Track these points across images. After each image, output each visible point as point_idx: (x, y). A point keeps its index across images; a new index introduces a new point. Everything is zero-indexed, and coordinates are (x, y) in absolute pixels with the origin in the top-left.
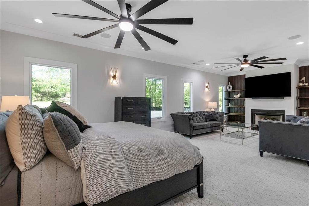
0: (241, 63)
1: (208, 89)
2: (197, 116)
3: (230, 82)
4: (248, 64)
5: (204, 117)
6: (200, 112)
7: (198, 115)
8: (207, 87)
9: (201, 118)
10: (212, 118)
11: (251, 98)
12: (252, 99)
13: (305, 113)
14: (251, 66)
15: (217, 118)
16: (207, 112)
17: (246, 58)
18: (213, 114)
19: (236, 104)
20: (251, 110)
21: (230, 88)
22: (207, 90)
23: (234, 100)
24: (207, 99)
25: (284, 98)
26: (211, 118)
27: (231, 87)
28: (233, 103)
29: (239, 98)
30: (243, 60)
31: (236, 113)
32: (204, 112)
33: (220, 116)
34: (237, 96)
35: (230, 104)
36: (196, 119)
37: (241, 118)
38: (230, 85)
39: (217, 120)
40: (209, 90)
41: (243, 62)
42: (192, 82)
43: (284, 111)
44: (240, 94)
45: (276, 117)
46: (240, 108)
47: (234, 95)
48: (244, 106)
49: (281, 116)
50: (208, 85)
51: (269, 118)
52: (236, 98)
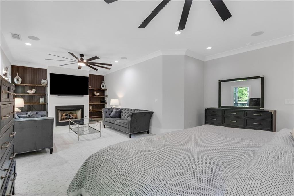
0: (78, 60)
3: (17, 73)
4: (84, 62)
11: (56, 95)
14: (86, 66)
17: (83, 58)
20: (56, 106)
21: (18, 80)
25: (83, 96)
29: (34, 94)
30: (80, 59)
34: (31, 92)
38: (18, 76)
41: (80, 60)
43: (83, 106)
44: (35, 89)
45: (73, 112)
46: (32, 105)
47: (27, 91)
48: (41, 103)
49: (80, 110)
50: (6, 72)
51: (68, 113)
52: (30, 94)
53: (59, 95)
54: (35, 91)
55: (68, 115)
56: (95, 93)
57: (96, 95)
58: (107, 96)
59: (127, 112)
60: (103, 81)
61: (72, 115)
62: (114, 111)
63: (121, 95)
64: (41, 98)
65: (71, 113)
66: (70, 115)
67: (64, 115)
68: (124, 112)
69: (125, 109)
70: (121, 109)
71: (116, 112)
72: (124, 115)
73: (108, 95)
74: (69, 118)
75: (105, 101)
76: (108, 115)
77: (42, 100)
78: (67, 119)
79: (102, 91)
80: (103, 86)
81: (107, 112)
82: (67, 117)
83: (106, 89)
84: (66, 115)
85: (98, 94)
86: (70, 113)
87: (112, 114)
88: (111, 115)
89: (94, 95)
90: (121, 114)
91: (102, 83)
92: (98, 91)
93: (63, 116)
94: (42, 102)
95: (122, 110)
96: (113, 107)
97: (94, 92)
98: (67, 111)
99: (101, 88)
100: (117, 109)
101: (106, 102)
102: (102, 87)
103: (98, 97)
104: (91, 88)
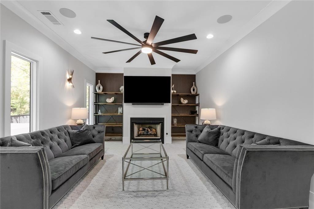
0: (140, 44)
1: (71, 84)
2: (52, 139)
3: (99, 81)
5: (68, 138)
6: (59, 129)
7: (56, 137)
8: (70, 80)
9: (62, 141)
10: (86, 139)
11: (131, 104)
12: (133, 104)
13: (175, 120)
15: (93, 137)
16: (72, 127)
18: (86, 130)
19: (107, 111)
20: (131, 118)
21: (99, 88)
22: (68, 85)
23: (106, 105)
24: (69, 103)
25: (163, 105)
26: (84, 139)
27: (101, 87)
28: (103, 109)
29: (113, 103)
31: (107, 123)
32: (66, 127)
33: (99, 132)
34: (110, 100)
35: (99, 111)
36: (51, 148)
37: (113, 130)
38: (99, 84)
39: (94, 139)
40: (73, 86)
42: (37, 62)
43: (163, 119)
44: (113, 97)
45: (153, 126)
46: (112, 116)
47: (106, 99)
48: (119, 114)
49: (159, 124)
50: (71, 77)
51: (146, 127)
52: (108, 103)
53: (134, 103)
54: (114, 99)
55: (146, 130)
56: (182, 99)
57: (183, 102)
58: (198, 105)
59: (232, 136)
60: (194, 83)
61: (151, 130)
62: (206, 130)
63: (220, 102)
64: (119, 108)
65: (150, 128)
66: (147, 130)
67: (141, 129)
68: (225, 134)
69: (229, 129)
70: (220, 129)
71: (209, 134)
72: (225, 140)
73: (200, 102)
74: (146, 133)
75: (197, 111)
76: (194, 138)
77: (120, 110)
78: (144, 135)
79: (192, 97)
80: (194, 90)
81: (193, 132)
82: (144, 133)
83: (198, 93)
84: (144, 130)
85: (185, 102)
86: (148, 128)
87: (202, 136)
88: (200, 138)
89: (180, 103)
90: (219, 137)
91: (192, 85)
92: (185, 97)
93: (140, 131)
94: (120, 112)
95: (222, 131)
96: (206, 122)
97: (180, 98)
98: (145, 125)
99: (191, 93)
100: (212, 127)
101: (198, 113)
102: (192, 91)
103: (186, 106)
104: (176, 93)
